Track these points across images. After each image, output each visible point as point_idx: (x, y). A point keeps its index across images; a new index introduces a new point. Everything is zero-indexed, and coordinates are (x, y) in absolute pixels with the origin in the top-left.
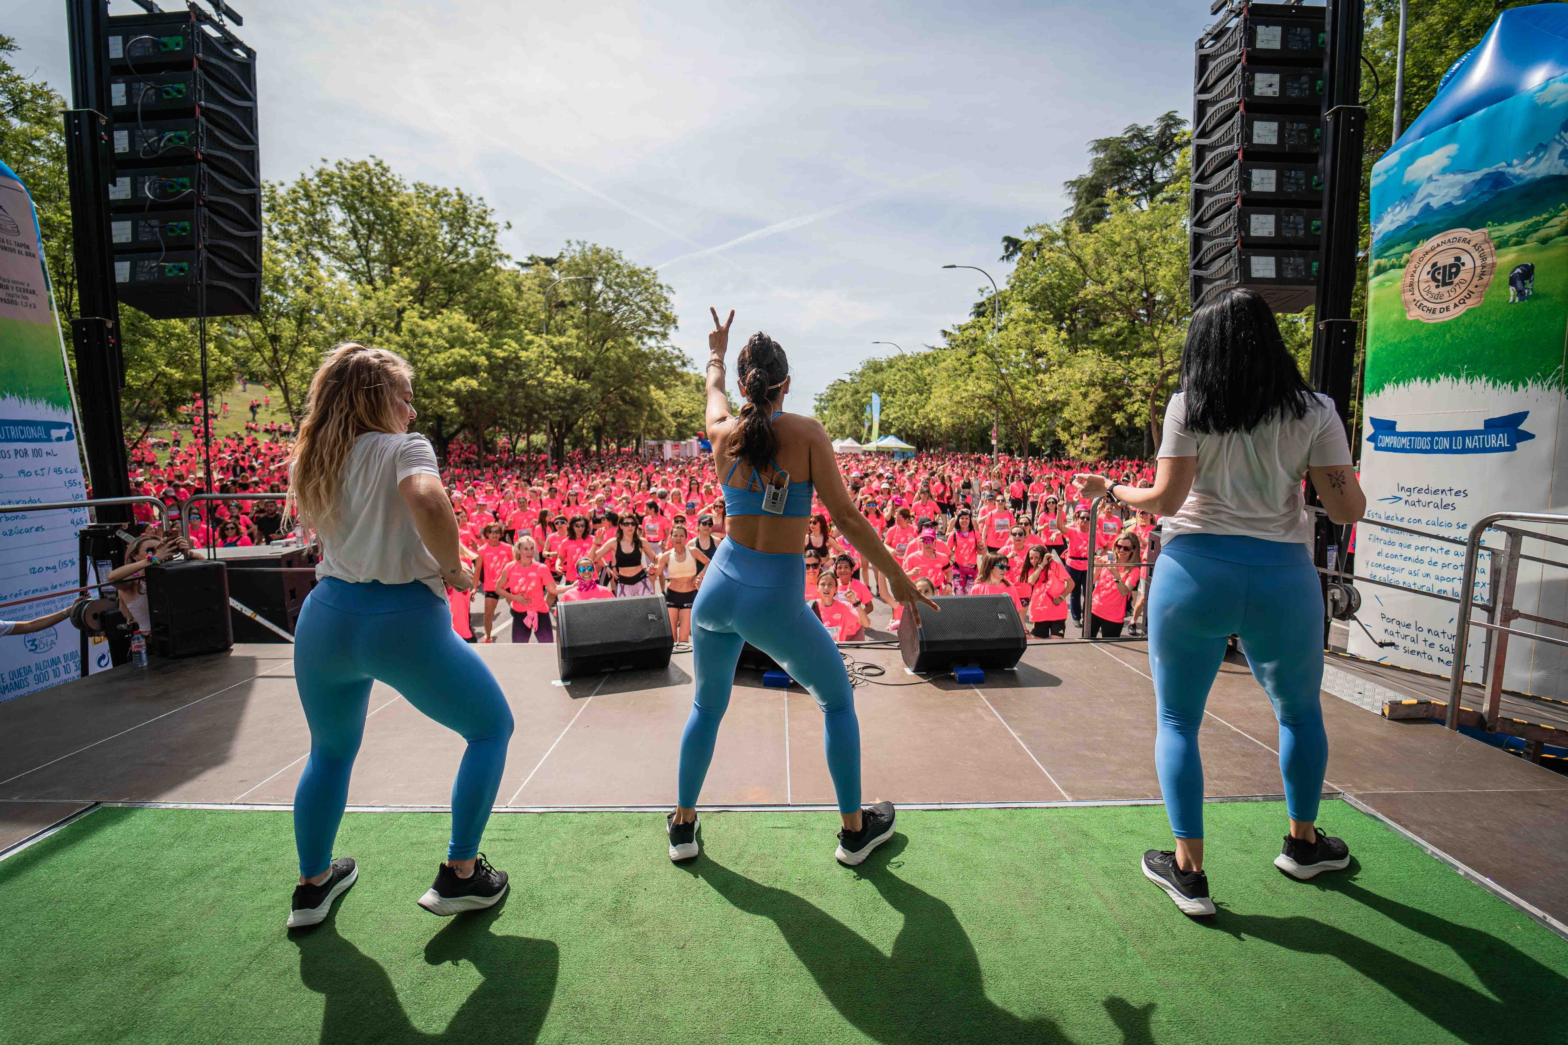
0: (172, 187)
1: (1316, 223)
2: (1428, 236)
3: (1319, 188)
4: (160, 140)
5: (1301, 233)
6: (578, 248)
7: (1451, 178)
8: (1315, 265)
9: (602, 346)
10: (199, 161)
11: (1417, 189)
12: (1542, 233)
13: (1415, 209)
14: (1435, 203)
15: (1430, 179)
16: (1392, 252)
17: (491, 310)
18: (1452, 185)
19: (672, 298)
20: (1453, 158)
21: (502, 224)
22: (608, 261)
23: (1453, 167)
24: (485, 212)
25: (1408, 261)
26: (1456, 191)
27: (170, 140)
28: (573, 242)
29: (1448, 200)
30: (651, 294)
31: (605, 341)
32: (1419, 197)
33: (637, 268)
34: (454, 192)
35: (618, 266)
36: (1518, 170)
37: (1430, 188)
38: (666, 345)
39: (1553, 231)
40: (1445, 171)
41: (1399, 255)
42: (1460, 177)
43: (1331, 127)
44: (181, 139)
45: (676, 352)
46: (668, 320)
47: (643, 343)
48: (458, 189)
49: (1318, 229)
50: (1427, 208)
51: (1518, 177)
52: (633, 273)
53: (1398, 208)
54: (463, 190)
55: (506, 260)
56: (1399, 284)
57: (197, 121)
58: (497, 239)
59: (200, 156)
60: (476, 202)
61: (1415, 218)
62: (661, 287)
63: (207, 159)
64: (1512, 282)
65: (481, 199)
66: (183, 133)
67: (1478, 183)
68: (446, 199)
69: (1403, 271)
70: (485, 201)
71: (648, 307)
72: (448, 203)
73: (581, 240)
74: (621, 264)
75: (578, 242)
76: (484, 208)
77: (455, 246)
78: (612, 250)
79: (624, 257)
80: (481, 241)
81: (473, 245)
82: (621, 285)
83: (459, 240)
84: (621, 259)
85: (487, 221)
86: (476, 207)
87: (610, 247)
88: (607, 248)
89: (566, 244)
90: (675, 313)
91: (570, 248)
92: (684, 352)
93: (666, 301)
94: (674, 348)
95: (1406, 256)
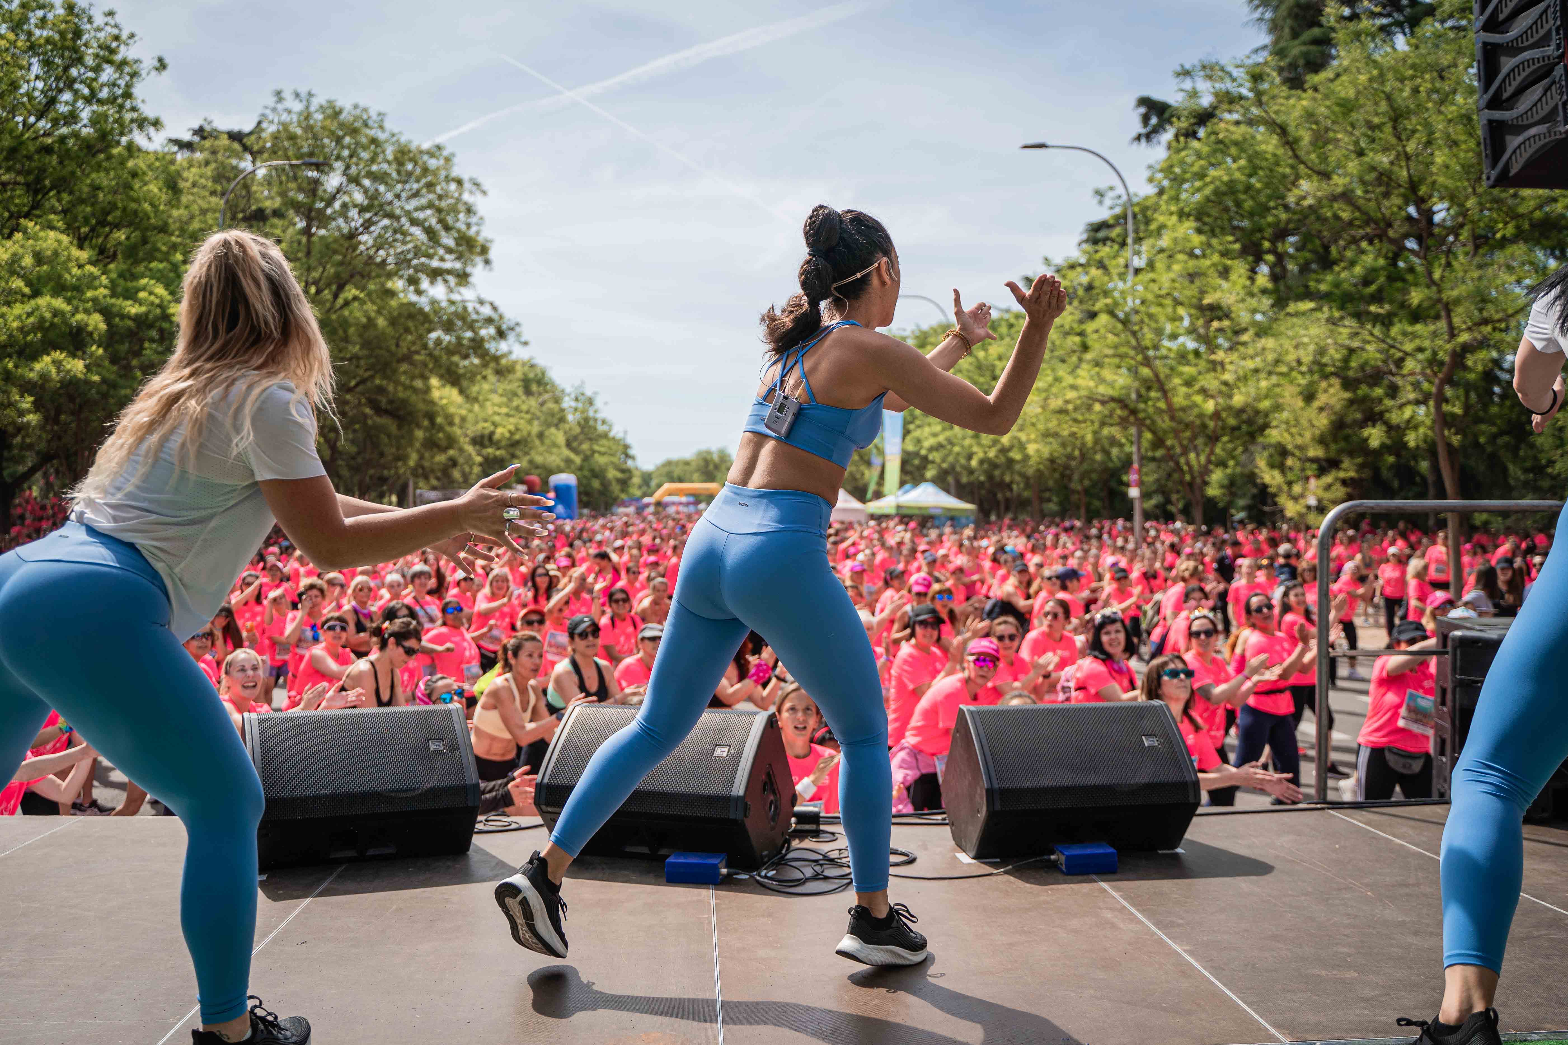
6: (297, 106)
17: (117, 226)
21: (148, 62)
22: (354, 132)
24: (117, 38)
28: (287, 95)
30: (440, 198)
31: (341, 288)
33: (413, 147)
35: (374, 141)
38: (466, 296)
45: (486, 311)
46: (471, 247)
47: (419, 292)
52: (404, 155)
55: (151, 130)
58: (138, 90)
60: (99, 20)
62: (459, 182)
65: (111, 14)
68: (40, 13)
70: (118, 19)
71: (433, 221)
72: (44, 20)
73: (303, 91)
74: (381, 136)
75: (297, 95)
76: (115, 31)
77: (52, 102)
78: (365, 110)
79: (387, 125)
80: (104, 94)
81: (88, 101)
82: (379, 177)
83: (60, 91)
84: (381, 127)
85: (118, 57)
86: (99, 29)
87: (362, 104)
88: (356, 107)
89: (271, 101)
90: (485, 233)
91: (280, 107)
92: (502, 309)
93: (469, 211)
94: (482, 302)
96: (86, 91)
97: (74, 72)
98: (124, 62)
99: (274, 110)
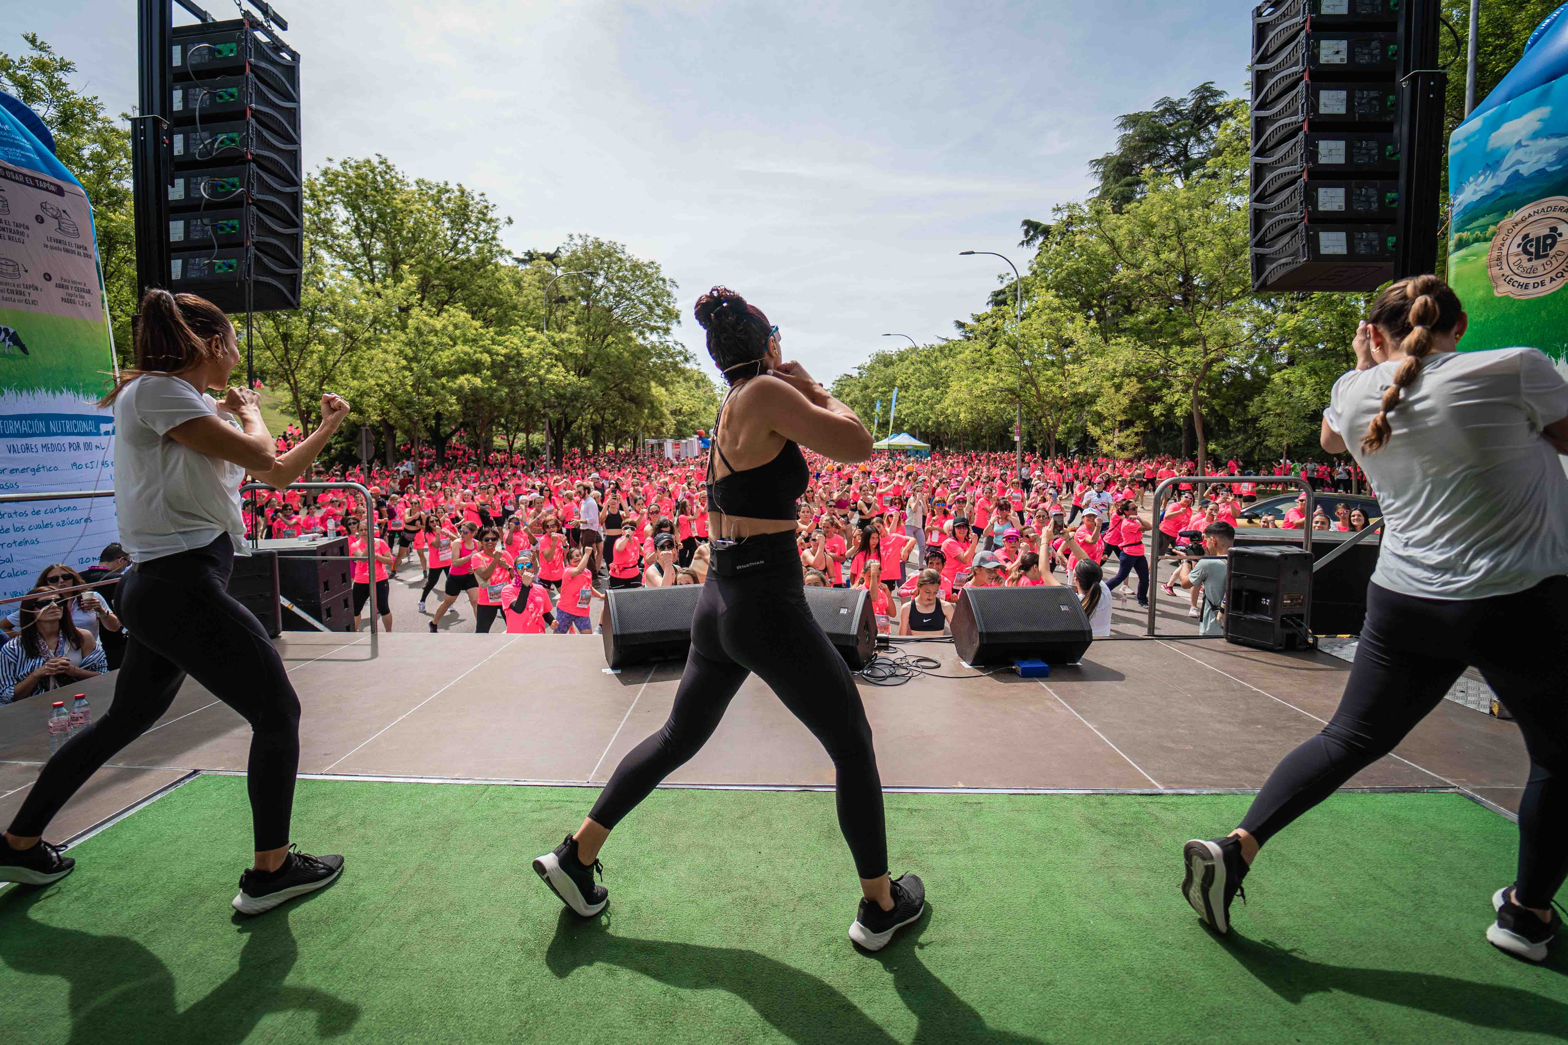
0: (222, 187)
1: (1391, 195)
2: (1518, 206)
3: (1394, 158)
4: (213, 143)
5: (1375, 206)
6: (580, 242)
7: (1543, 143)
8: (1391, 240)
9: (603, 340)
10: (249, 161)
11: (1504, 157)
13: (1502, 177)
14: (1525, 170)
15: (1519, 145)
16: (1475, 224)
17: (491, 306)
18: (1545, 150)
19: (674, 292)
20: (1546, 122)
21: (504, 220)
23: (1546, 131)
25: (1494, 234)
26: (1550, 157)
27: (222, 142)
29: (1540, 166)
31: (605, 337)
32: (1506, 164)
37: (1519, 154)
38: (669, 340)
40: (1536, 135)
41: (1484, 228)
42: (1555, 142)
43: (1407, 93)
44: (233, 140)
45: (679, 348)
47: (645, 339)
48: (459, 184)
49: (1393, 201)
50: (1516, 177)
53: (1482, 177)
54: (464, 186)
55: (506, 257)
56: (1484, 259)
57: (248, 123)
58: (499, 235)
59: (249, 157)
60: (477, 198)
61: (1502, 187)
63: (257, 160)
65: (482, 195)
66: (234, 135)
68: (447, 195)
69: (1488, 245)
71: (651, 301)
76: (486, 204)
77: (456, 243)
79: (626, 251)
80: (482, 237)
81: (474, 241)
82: (624, 279)
83: (460, 236)
84: (623, 252)
85: (489, 217)
86: (478, 203)
91: (572, 243)
95: (1492, 228)
96: (473, 236)
97: (466, 226)
98: (491, 220)
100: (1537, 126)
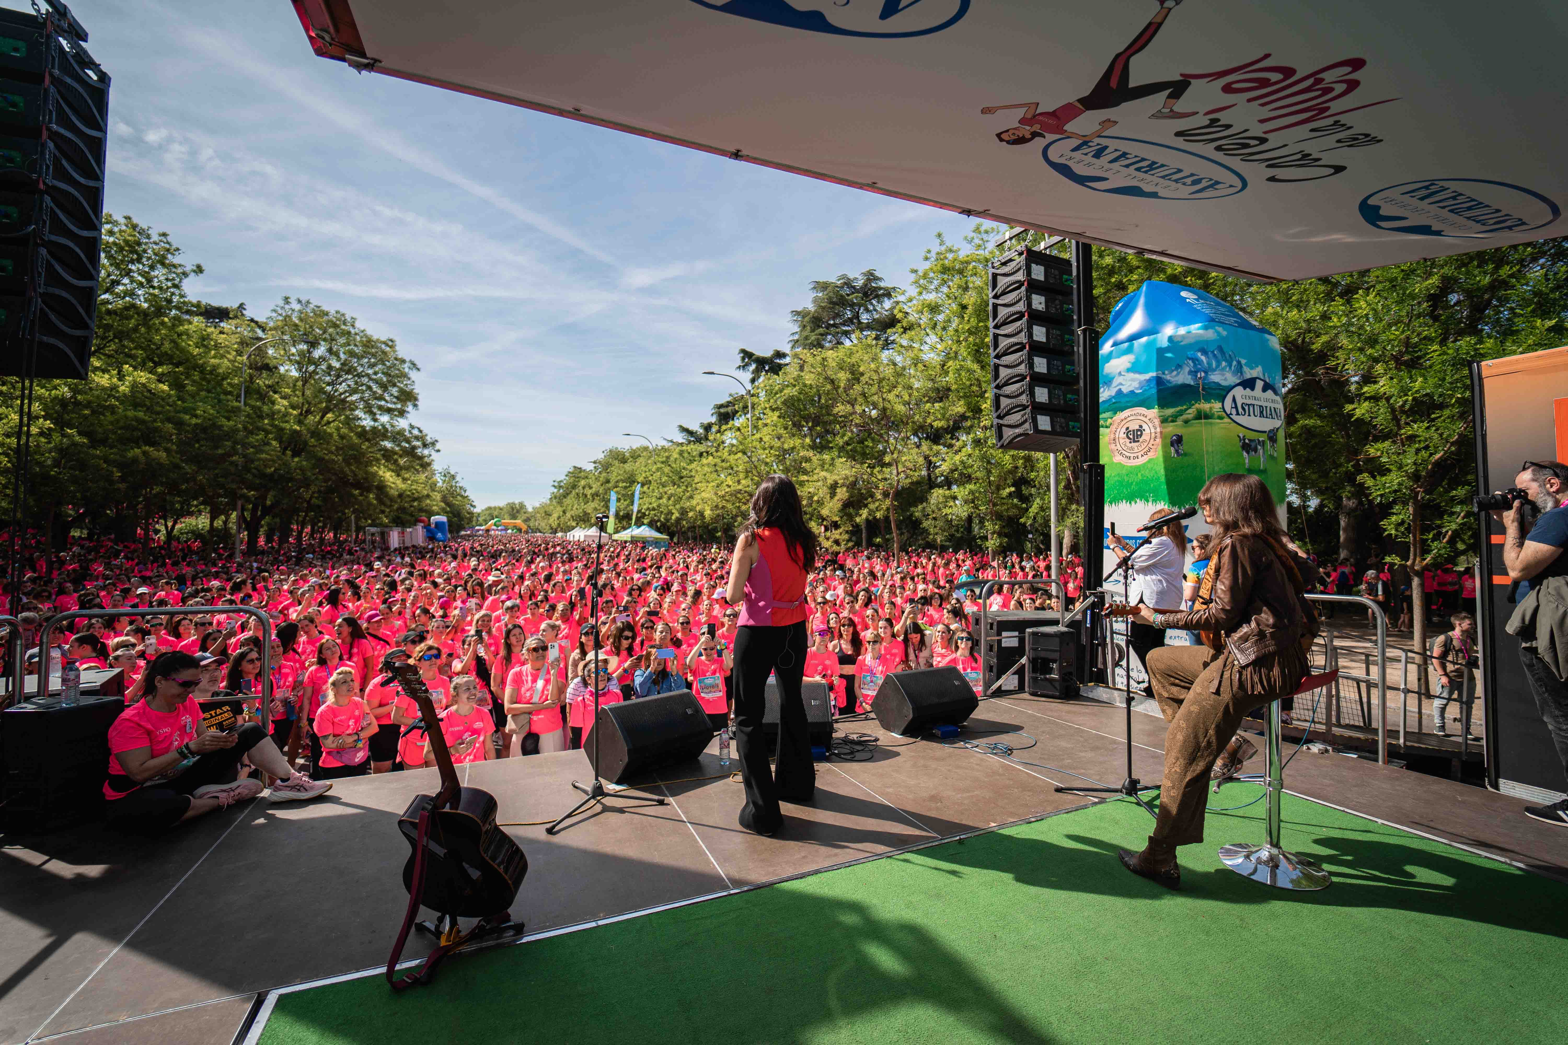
1: (1069, 396)
2: (1122, 409)
5: (1063, 402)
6: (297, 307)
7: (1132, 375)
9: (322, 417)
11: (1113, 378)
12: (1185, 417)
13: (1112, 391)
14: (1125, 390)
15: (1120, 374)
18: (1133, 380)
19: (413, 375)
20: (1134, 364)
21: (190, 267)
22: (335, 326)
23: (1134, 369)
24: (168, 250)
25: (1110, 424)
26: (1136, 384)
28: (293, 300)
29: (1131, 389)
30: (389, 368)
31: (325, 413)
32: (1115, 383)
33: (375, 338)
34: (122, 221)
35: (349, 333)
36: (1168, 377)
37: (1120, 379)
38: (402, 424)
39: (1190, 416)
40: (1129, 370)
41: (1105, 419)
42: (1137, 376)
43: (1081, 337)
45: (416, 432)
46: (408, 397)
47: (375, 420)
48: (128, 218)
49: (1070, 400)
50: (1120, 392)
51: (1169, 381)
52: (369, 343)
54: (135, 220)
56: (1107, 438)
58: (183, 283)
60: (155, 238)
61: (1113, 397)
62: (403, 361)
64: (1172, 444)
65: (164, 235)
67: (1149, 381)
69: (1107, 430)
70: (169, 239)
71: (385, 381)
72: (111, 233)
73: (304, 300)
74: (353, 331)
75: (299, 301)
76: (167, 246)
77: (114, 282)
78: (343, 315)
79: (357, 325)
80: (157, 283)
81: (143, 285)
82: (352, 354)
83: (121, 276)
84: (353, 326)
85: (170, 261)
86: (155, 244)
87: (342, 311)
88: (337, 312)
89: (281, 303)
90: (417, 389)
91: (287, 307)
92: (425, 431)
93: (405, 376)
94: (412, 427)
95: (1109, 421)
99: (282, 308)
100: (1129, 365)
